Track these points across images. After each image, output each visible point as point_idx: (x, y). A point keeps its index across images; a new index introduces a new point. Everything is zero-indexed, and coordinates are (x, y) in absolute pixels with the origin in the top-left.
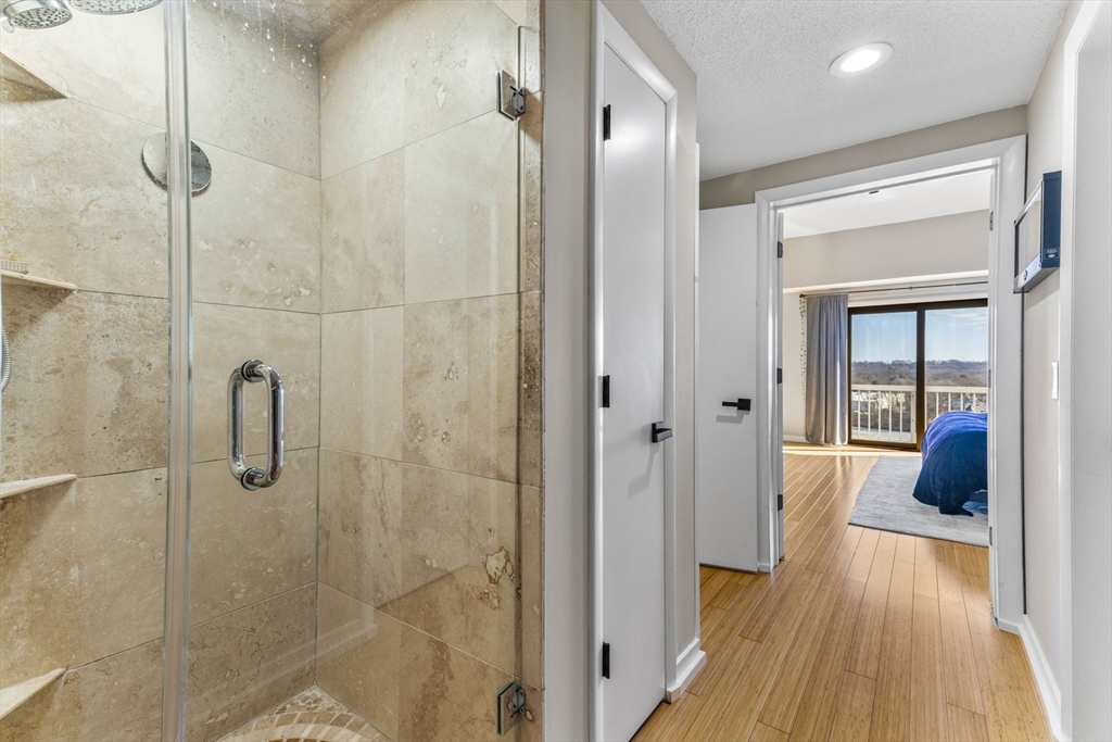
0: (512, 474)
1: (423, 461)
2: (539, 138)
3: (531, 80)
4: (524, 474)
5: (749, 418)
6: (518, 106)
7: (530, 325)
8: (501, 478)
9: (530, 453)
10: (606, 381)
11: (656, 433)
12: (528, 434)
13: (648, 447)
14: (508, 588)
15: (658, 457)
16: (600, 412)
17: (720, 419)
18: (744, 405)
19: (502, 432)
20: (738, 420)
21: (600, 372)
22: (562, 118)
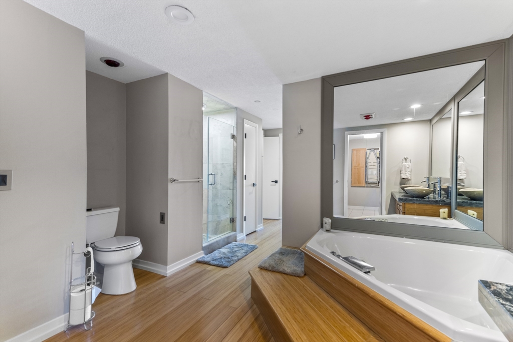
0: (232, 189)
1: (216, 188)
2: (236, 142)
3: (235, 134)
4: (234, 189)
5: (277, 185)
6: (233, 137)
7: (235, 168)
8: (230, 189)
9: (235, 185)
10: (245, 176)
11: (254, 185)
12: (234, 183)
13: (253, 187)
14: (231, 205)
15: (254, 189)
16: (244, 180)
17: (271, 185)
18: (276, 182)
19: (230, 183)
20: (275, 185)
21: (244, 174)
22: (239, 138)
